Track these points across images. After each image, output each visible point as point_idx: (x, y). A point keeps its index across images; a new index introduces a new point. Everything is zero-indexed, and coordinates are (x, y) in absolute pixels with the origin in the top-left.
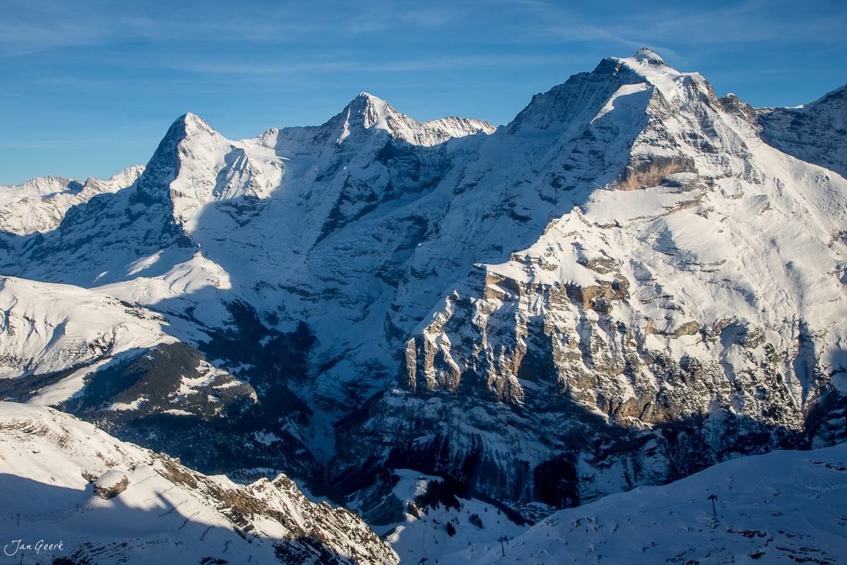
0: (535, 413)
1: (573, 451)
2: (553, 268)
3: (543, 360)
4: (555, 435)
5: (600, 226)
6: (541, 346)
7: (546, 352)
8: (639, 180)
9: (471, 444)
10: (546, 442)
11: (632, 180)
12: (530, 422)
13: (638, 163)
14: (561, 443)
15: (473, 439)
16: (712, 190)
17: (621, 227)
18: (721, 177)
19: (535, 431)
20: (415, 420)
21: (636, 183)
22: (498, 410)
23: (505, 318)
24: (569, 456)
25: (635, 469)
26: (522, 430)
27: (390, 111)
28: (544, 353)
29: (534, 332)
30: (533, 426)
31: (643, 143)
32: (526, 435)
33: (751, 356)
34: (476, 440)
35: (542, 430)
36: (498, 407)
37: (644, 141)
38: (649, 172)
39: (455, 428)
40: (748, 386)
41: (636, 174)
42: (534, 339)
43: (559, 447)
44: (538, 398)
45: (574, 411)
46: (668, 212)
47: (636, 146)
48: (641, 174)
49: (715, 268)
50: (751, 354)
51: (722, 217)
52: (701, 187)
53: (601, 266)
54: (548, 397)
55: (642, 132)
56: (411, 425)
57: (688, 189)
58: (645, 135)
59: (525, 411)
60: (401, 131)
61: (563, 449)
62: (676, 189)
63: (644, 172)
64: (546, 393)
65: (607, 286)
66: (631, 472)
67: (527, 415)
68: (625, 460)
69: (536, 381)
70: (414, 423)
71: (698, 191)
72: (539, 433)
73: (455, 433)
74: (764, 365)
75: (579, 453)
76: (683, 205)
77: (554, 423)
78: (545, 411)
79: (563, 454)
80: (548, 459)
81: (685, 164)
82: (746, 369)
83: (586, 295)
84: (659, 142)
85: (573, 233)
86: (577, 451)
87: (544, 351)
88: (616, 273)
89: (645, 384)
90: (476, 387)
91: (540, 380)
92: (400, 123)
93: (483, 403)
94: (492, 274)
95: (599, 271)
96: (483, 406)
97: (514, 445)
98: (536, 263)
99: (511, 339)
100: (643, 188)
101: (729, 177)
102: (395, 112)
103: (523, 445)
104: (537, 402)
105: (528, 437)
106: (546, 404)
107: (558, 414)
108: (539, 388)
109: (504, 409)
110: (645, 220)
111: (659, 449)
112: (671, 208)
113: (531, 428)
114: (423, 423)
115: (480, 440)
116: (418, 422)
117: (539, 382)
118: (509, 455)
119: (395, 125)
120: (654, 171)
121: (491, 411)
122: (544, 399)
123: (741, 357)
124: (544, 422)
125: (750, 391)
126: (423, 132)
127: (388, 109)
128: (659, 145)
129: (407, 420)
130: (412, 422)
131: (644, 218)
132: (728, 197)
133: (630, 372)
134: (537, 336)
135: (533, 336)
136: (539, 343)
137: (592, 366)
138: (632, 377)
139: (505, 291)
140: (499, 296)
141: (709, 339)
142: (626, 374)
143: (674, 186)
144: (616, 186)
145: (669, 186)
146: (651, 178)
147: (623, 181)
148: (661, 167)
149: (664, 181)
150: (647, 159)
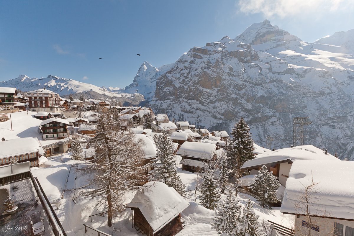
0: (210, 104)
1: (228, 121)
2: (224, 47)
3: (215, 78)
4: (219, 113)
6: (215, 72)
9: (179, 118)
10: (215, 117)
12: (208, 108)
13: (261, 34)
14: (222, 117)
15: (180, 116)
16: (289, 44)
19: (210, 112)
20: (158, 109)
21: (259, 41)
22: (193, 103)
24: (226, 123)
25: (264, 132)
26: (203, 112)
29: (212, 66)
30: (209, 110)
32: (205, 114)
34: (181, 117)
35: (213, 112)
36: (193, 102)
37: (263, 28)
38: (265, 37)
39: (173, 112)
41: (260, 38)
43: (220, 119)
44: (212, 97)
45: (230, 100)
46: (272, 47)
54: (217, 95)
56: (156, 111)
57: (280, 41)
59: (205, 103)
61: (223, 120)
63: (263, 37)
64: (216, 94)
65: (249, 53)
66: (262, 133)
67: (206, 105)
68: (258, 127)
69: (212, 89)
70: (158, 110)
72: (211, 113)
73: (173, 114)
74: (335, 86)
75: (231, 122)
77: (219, 107)
78: (215, 102)
79: (223, 123)
80: (215, 125)
81: (279, 33)
82: (325, 86)
86: (230, 121)
88: (254, 51)
90: (184, 93)
91: (214, 88)
93: (186, 101)
94: (196, 48)
96: (186, 102)
97: (199, 119)
98: (217, 45)
100: (262, 43)
103: (203, 119)
104: (211, 98)
105: (206, 115)
106: (215, 99)
107: (222, 103)
108: (213, 92)
109: (195, 103)
111: (278, 122)
112: (274, 46)
113: (208, 111)
114: (161, 110)
115: (183, 117)
116: (159, 110)
117: (213, 89)
118: (196, 123)
120: (267, 37)
121: (189, 104)
122: (215, 97)
124: (214, 108)
129: (155, 110)
130: (157, 110)
131: (263, 50)
133: (262, 85)
134: (213, 68)
135: (212, 68)
136: (214, 71)
137: (241, 79)
138: (262, 87)
139: (201, 55)
140: (199, 57)
141: (300, 77)
142: (259, 86)
143: (275, 41)
144: (252, 43)
145: (273, 41)
146: (265, 40)
147: (255, 41)
148: (269, 35)
149: (270, 40)
150: (264, 32)
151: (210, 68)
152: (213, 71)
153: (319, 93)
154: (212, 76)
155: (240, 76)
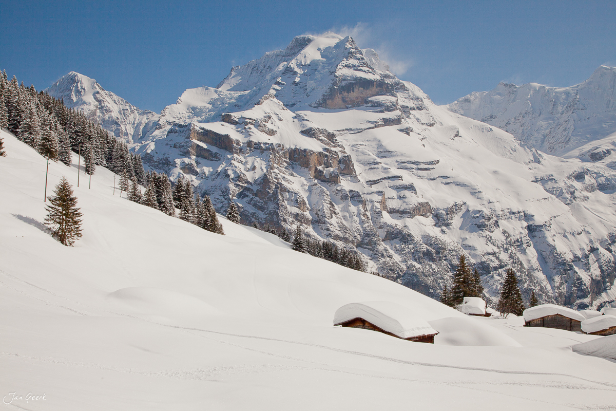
2: (272, 133)
6: (261, 208)
7: (270, 214)
8: (344, 100)
11: (337, 99)
13: (342, 83)
16: (408, 117)
18: (414, 109)
21: (340, 102)
23: (214, 177)
27: (97, 87)
28: (265, 216)
29: (252, 190)
31: (346, 67)
33: (490, 239)
38: (353, 91)
40: (496, 269)
41: (341, 93)
42: (252, 199)
46: (373, 126)
47: (340, 69)
48: (345, 94)
49: (430, 166)
50: (491, 237)
51: (421, 137)
52: (401, 110)
53: (326, 139)
55: (345, 59)
57: (389, 109)
58: (347, 62)
60: (106, 104)
62: (379, 109)
63: (348, 92)
65: (335, 156)
71: (398, 113)
74: (506, 250)
76: (388, 122)
81: (385, 88)
82: (490, 251)
83: (313, 160)
84: (361, 68)
87: (265, 213)
88: (341, 149)
89: (388, 259)
92: (106, 98)
94: (198, 129)
95: (323, 142)
98: (252, 124)
99: (221, 198)
100: (347, 108)
101: (420, 110)
102: (103, 90)
110: (352, 132)
112: (376, 122)
119: (101, 98)
120: (357, 92)
123: (483, 241)
125: (499, 275)
126: (128, 108)
127: (95, 85)
128: (361, 70)
131: (351, 130)
132: (423, 124)
133: (371, 245)
134: (256, 195)
135: (251, 196)
136: (259, 204)
137: (326, 232)
138: (373, 251)
139: (214, 149)
140: (206, 154)
141: (443, 224)
142: (365, 248)
143: (377, 107)
144: (321, 104)
145: (372, 106)
146: (354, 99)
147: (328, 99)
148: (364, 89)
149: (367, 102)
150: (351, 80)
151: (247, 196)
152: (255, 205)
153: (481, 266)
154: (253, 219)
155: (324, 223)
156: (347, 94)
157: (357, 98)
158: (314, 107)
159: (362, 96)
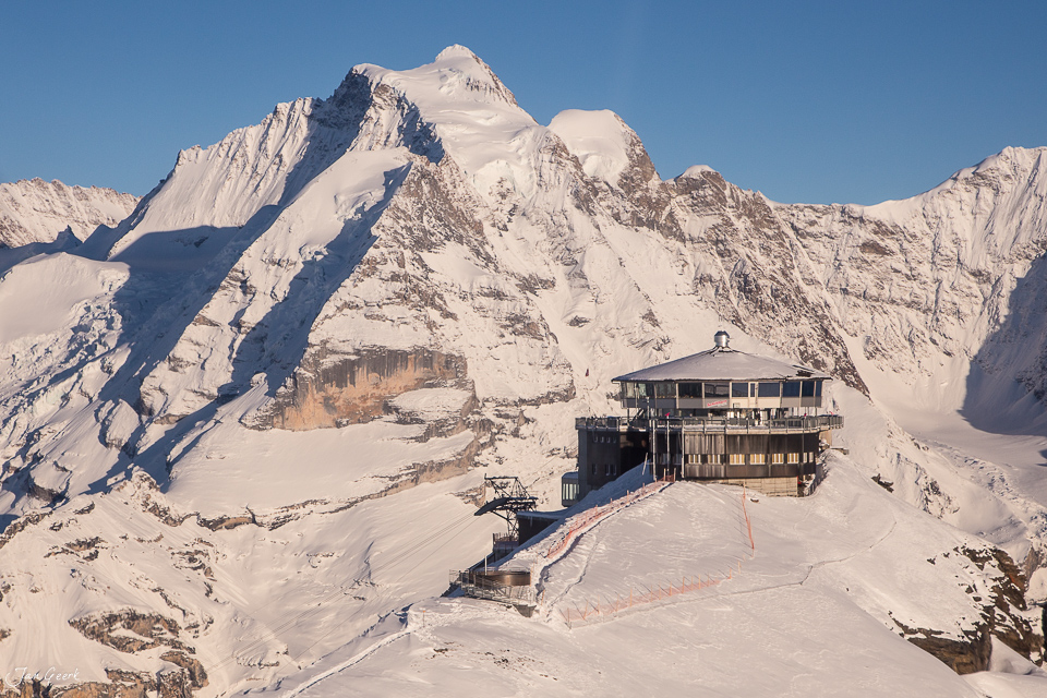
5: (204, 523)
8: (328, 403)
11: (312, 403)
13: (328, 362)
16: (516, 435)
17: (261, 525)
21: (321, 411)
31: (346, 311)
37: (348, 305)
38: (353, 383)
41: (320, 389)
46: (384, 486)
47: (327, 316)
48: (332, 390)
52: (485, 425)
53: (130, 634)
55: (348, 282)
57: (438, 429)
58: (353, 290)
62: (416, 430)
63: (340, 385)
65: (128, 684)
71: (469, 436)
76: (426, 473)
81: (441, 367)
84: (386, 310)
85: (89, 545)
88: (169, 649)
95: (122, 644)
100: (338, 425)
112: (393, 478)
120: (364, 384)
128: (382, 318)
131: (324, 502)
143: (410, 423)
144: (271, 417)
145: (400, 422)
146: (357, 402)
147: (288, 404)
148: (381, 374)
149: (388, 409)
150: (348, 354)
156: (338, 390)
157: (364, 398)
158: (253, 427)
159: (377, 392)
